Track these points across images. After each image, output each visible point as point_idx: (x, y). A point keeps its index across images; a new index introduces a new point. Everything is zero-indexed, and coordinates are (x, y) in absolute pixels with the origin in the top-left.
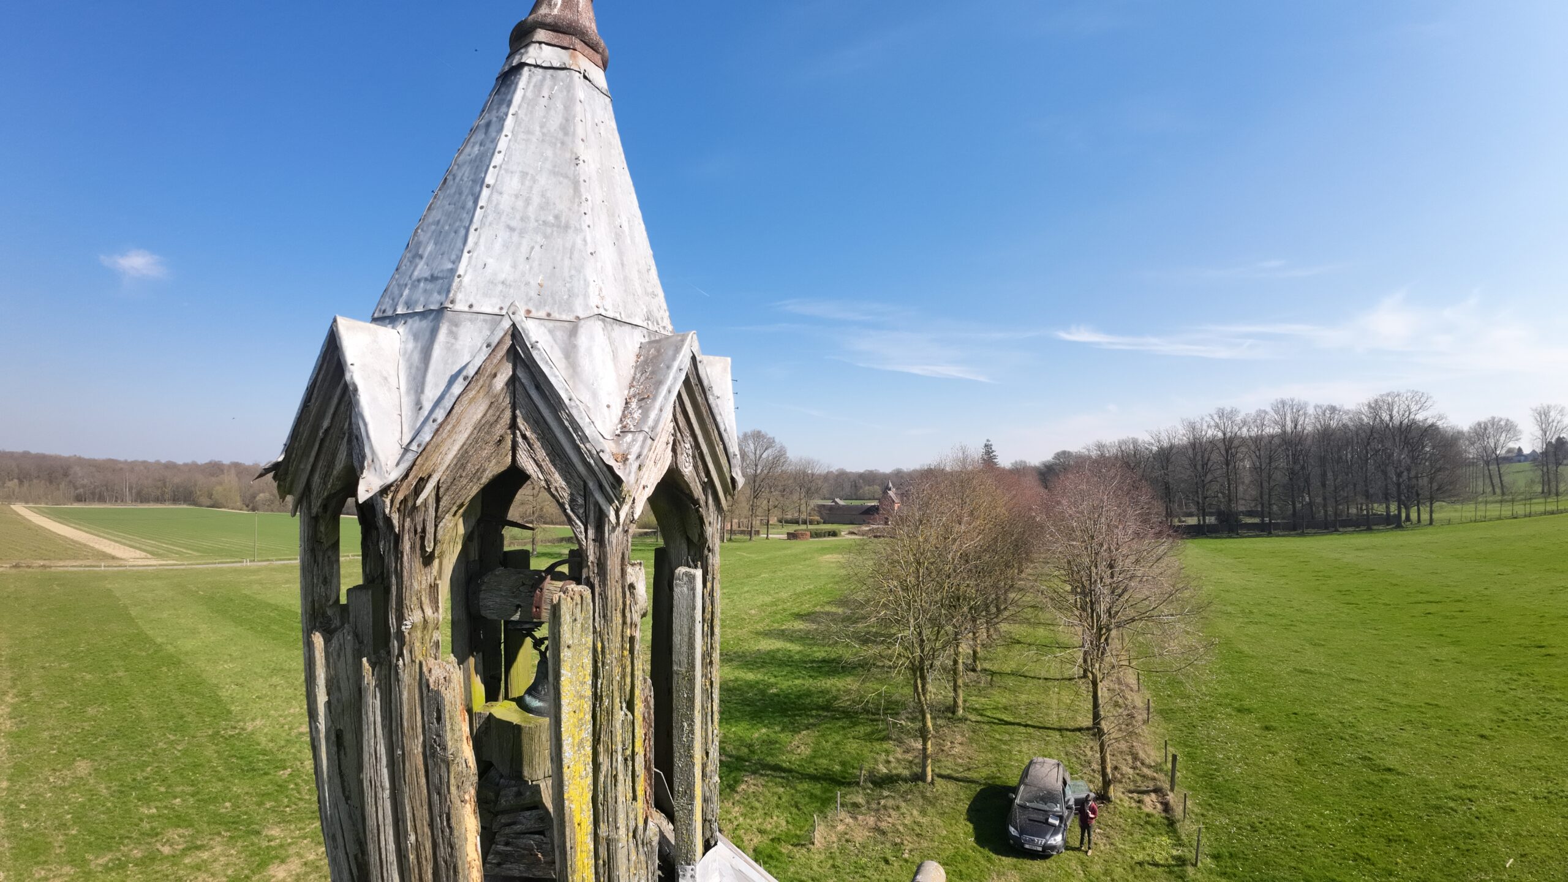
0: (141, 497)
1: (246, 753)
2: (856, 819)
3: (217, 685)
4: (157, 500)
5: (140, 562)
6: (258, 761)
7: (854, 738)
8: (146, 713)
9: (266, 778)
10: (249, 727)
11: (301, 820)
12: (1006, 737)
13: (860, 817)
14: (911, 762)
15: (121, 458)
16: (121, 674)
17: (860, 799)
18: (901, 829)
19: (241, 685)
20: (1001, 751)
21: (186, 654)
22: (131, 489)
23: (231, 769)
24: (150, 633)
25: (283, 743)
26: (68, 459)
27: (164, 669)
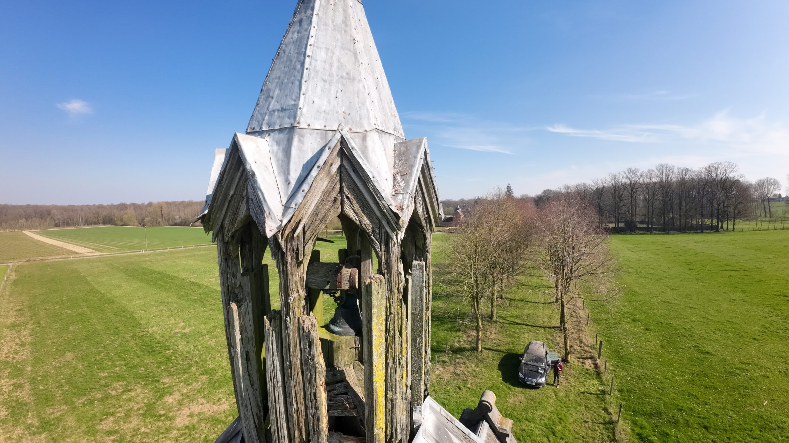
0: (88, 223)
1: (150, 344)
2: (444, 368)
3: (133, 312)
4: (96, 223)
5: (90, 254)
6: (156, 347)
7: (442, 330)
8: (99, 328)
9: (161, 355)
10: (151, 331)
11: (179, 374)
12: (517, 331)
13: (446, 368)
14: (470, 342)
15: (76, 204)
16: (85, 309)
17: (446, 359)
18: (466, 373)
19: (145, 311)
20: (514, 337)
21: (117, 297)
22: (82, 219)
23: (143, 352)
24: (98, 288)
25: (167, 337)
26: (49, 207)
27: (107, 305)
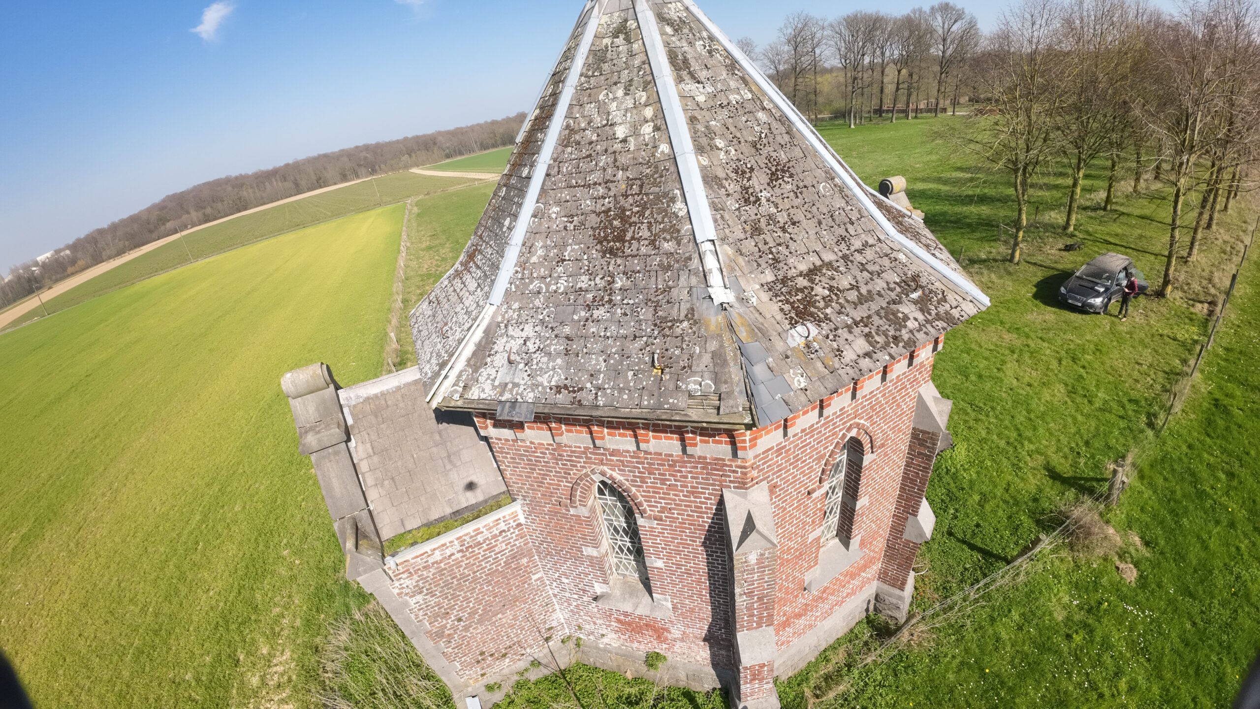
0: (484, 147)
4: (494, 146)
15: (464, 125)
22: (476, 143)
26: (433, 134)
